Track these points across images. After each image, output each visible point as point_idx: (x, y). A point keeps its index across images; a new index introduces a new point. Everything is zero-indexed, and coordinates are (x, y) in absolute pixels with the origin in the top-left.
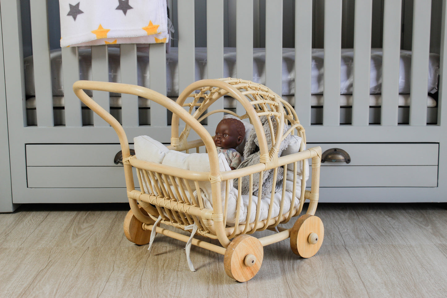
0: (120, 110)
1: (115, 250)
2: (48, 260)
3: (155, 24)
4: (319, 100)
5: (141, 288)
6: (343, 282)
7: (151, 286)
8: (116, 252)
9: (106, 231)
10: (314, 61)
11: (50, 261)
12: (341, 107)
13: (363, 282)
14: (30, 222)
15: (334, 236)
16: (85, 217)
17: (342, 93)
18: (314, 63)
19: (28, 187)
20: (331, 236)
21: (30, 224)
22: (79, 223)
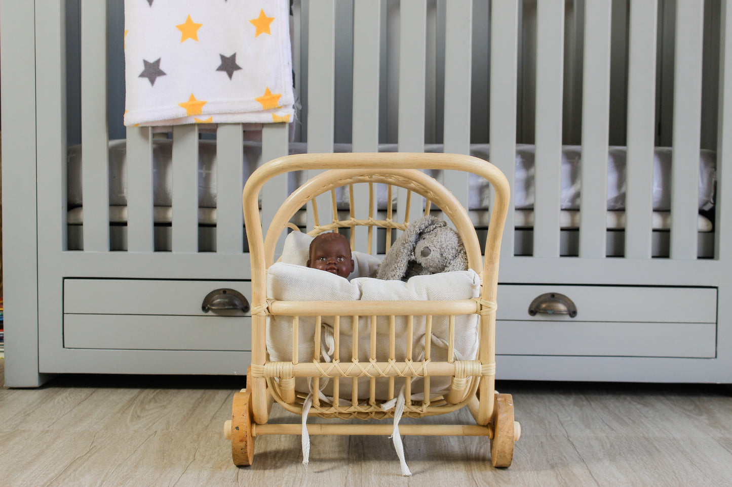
0: (214, 228)
1: (199, 435)
2: (91, 446)
3: (275, 93)
4: (527, 217)
5: (238, 482)
6: (564, 480)
7: (254, 479)
8: (200, 438)
9: (185, 413)
10: (519, 156)
11: (93, 448)
12: (562, 229)
13: (596, 481)
14: (65, 400)
15: (550, 425)
16: (152, 396)
17: (563, 208)
18: (519, 160)
19: (64, 347)
20: (545, 425)
21: (65, 403)
22: (142, 402)
